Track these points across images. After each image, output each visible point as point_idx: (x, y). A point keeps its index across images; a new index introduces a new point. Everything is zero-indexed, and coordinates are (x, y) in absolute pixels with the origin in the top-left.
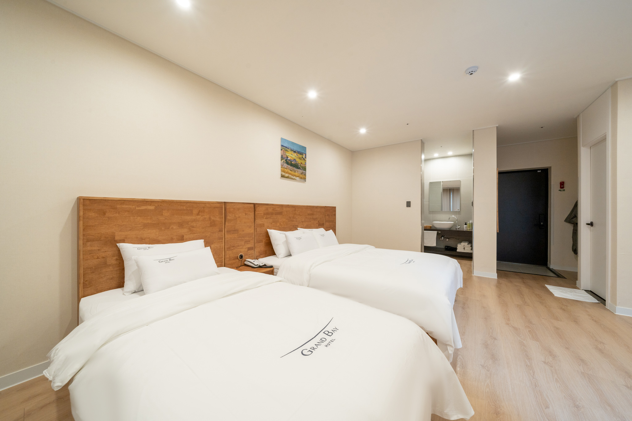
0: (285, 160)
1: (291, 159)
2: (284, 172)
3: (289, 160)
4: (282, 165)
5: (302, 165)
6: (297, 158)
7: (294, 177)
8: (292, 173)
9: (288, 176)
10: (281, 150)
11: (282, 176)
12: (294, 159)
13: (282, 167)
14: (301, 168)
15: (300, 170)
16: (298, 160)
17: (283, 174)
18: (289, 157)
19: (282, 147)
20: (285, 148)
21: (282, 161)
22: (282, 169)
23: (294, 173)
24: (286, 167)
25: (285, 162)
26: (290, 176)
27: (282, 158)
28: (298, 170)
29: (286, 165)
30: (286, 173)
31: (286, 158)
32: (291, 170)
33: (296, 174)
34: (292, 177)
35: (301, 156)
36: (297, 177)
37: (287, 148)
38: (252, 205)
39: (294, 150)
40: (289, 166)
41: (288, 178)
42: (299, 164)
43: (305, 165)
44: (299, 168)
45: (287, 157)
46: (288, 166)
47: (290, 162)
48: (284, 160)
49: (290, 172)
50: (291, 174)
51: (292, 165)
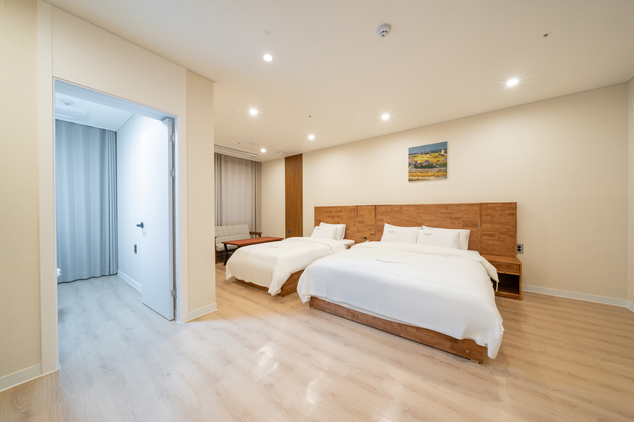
0: (414, 166)
1: (422, 162)
2: (412, 176)
3: (419, 164)
4: (410, 172)
5: (438, 163)
6: (431, 158)
7: (427, 178)
8: (423, 174)
9: (417, 179)
10: (409, 158)
11: (410, 180)
12: (426, 161)
13: (409, 173)
14: (437, 166)
15: (436, 169)
16: (430, 160)
17: (411, 178)
18: (418, 161)
19: (410, 155)
20: (413, 155)
21: (410, 167)
22: (410, 174)
23: (427, 174)
24: (414, 171)
25: (414, 167)
26: (420, 178)
27: (410, 164)
28: (432, 169)
29: (414, 170)
30: (415, 176)
31: (414, 164)
32: (421, 173)
33: (430, 174)
34: (424, 178)
35: (437, 154)
36: (431, 176)
37: (416, 154)
38: (374, 206)
39: (426, 152)
40: (419, 169)
41: (418, 180)
42: (433, 164)
43: (444, 161)
44: (435, 167)
45: (416, 162)
46: (417, 169)
47: (420, 165)
48: (412, 166)
49: (420, 174)
50: (421, 176)
51: (422, 167)
